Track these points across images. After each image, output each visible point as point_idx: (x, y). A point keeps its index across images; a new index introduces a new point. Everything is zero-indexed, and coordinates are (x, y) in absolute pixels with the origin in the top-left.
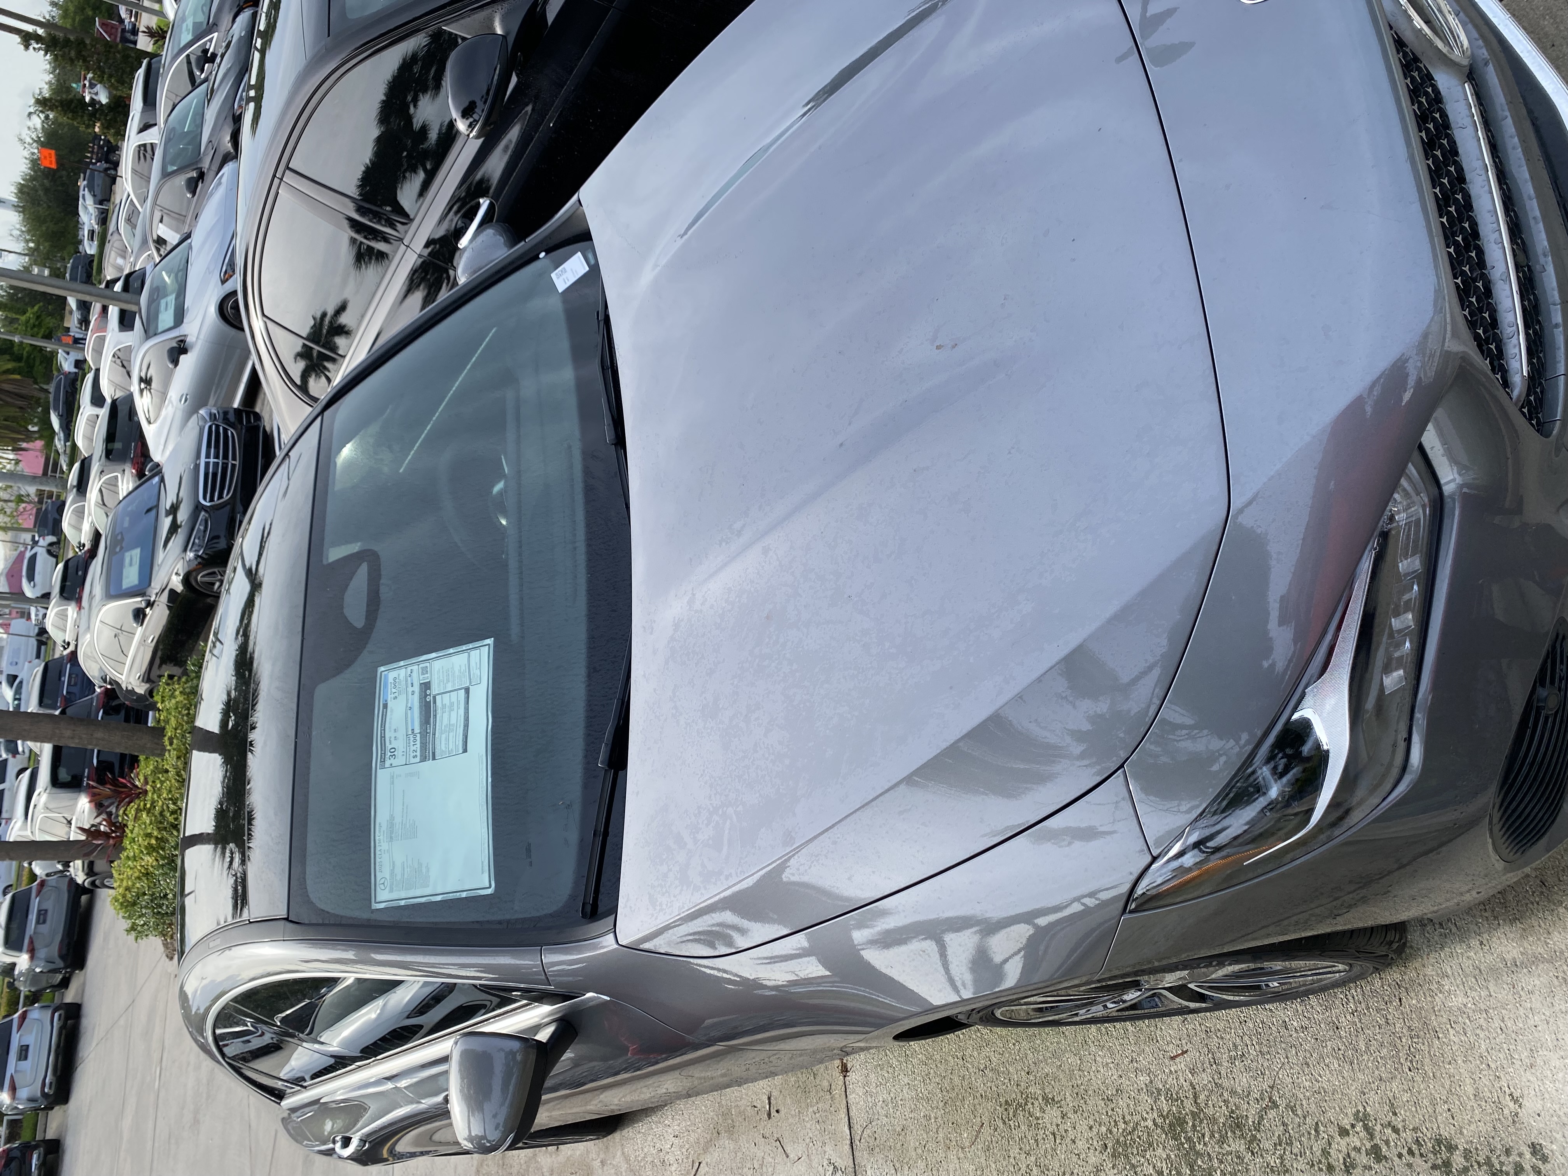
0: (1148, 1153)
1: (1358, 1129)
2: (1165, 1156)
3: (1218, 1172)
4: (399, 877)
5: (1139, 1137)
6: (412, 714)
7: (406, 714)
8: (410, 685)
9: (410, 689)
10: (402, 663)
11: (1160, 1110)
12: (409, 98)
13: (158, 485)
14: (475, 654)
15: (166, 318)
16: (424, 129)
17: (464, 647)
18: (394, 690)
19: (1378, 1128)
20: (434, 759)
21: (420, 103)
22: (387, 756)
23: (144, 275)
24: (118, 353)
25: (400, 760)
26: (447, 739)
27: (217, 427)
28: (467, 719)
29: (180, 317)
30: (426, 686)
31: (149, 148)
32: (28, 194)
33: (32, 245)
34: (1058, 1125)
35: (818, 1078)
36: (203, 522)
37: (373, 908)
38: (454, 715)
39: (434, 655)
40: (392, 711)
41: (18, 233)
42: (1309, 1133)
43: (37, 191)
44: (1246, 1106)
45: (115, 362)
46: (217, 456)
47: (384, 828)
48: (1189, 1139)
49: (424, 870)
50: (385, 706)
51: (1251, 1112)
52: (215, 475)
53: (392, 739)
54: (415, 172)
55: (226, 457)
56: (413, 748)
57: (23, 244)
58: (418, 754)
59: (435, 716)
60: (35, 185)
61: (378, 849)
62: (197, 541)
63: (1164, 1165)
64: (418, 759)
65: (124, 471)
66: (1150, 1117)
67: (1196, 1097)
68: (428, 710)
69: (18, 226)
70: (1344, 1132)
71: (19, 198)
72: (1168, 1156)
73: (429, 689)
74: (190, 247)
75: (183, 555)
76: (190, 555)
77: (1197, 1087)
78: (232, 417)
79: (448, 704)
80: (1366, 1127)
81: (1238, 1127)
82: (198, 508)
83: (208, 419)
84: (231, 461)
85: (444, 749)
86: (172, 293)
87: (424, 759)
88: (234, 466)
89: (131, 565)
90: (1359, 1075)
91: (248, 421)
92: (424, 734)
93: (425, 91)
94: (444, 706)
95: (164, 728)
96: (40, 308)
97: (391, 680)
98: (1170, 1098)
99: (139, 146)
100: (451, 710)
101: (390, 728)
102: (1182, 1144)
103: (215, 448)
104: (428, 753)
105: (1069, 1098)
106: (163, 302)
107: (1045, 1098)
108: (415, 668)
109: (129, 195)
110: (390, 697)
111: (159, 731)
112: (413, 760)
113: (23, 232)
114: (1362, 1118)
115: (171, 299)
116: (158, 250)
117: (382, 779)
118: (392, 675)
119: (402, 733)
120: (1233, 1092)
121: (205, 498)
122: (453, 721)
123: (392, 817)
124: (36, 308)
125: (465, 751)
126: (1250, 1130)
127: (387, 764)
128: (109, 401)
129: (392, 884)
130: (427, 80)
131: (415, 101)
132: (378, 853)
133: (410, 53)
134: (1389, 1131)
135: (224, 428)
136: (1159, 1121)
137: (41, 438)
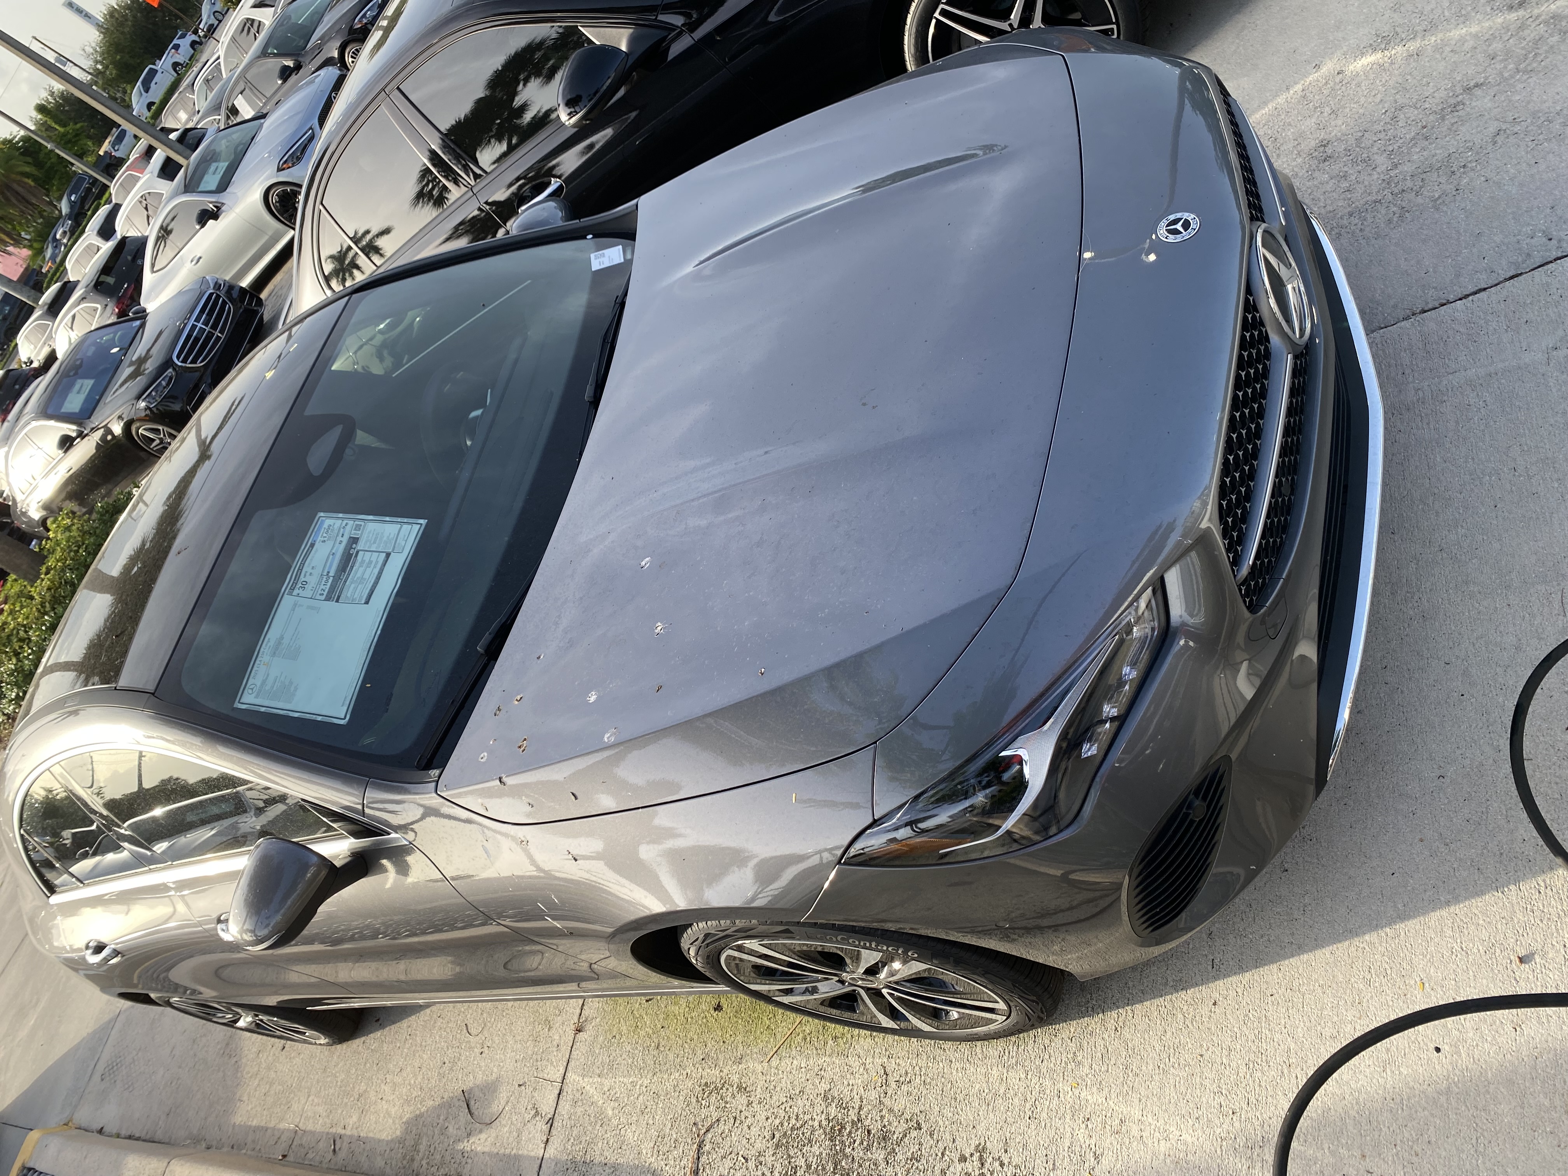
0: (805, 1148)
1: (974, 1158)
2: (818, 1153)
3: (855, 1173)
4: (267, 688)
5: (803, 1134)
6: (333, 559)
7: (328, 557)
8: (340, 535)
9: (339, 538)
10: (341, 515)
11: (828, 1114)
12: (522, 77)
13: (136, 329)
14: (406, 527)
15: (211, 181)
16: (524, 108)
17: (399, 520)
18: (325, 535)
19: (990, 1160)
20: (337, 601)
21: (529, 85)
22: (298, 586)
23: (203, 136)
24: (147, 195)
25: (308, 593)
26: (356, 589)
27: (218, 297)
28: (378, 578)
29: (223, 186)
30: (354, 540)
31: (256, 25)
32: (117, 19)
33: (99, 67)
34: (741, 1112)
35: (553, 1031)
36: (167, 379)
37: (235, 706)
38: (369, 571)
39: (371, 517)
40: (317, 550)
41: (91, 50)
42: (937, 1155)
43: (127, 20)
44: (895, 1124)
45: (141, 202)
46: (206, 323)
47: (272, 643)
48: (842, 1142)
49: (292, 689)
50: (312, 545)
51: (898, 1128)
52: (197, 339)
53: (308, 574)
54: (500, 142)
55: (215, 327)
56: (322, 587)
57: (91, 63)
58: (325, 593)
59: (352, 567)
60: (127, 14)
61: (259, 659)
62: (154, 393)
63: (815, 1160)
64: (323, 597)
65: (106, 305)
66: (818, 1118)
67: (860, 1108)
68: (347, 560)
69: (94, 45)
70: (963, 1159)
71: (106, 20)
72: (821, 1153)
73: (356, 543)
74: (262, 125)
75: (135, 402)
76: (142, 404)
77: (864, 1101)
78: (235, 294)
79: (367, 561)
80: (981, 1158)
81: (884, 1139)
82: (168, 363)
83: (212, 286)
84: (217, 333)
85: (349, 595)
86: (224, 161)
87: (328, 598)
88: (218, 338)
89: (78, 392)
90: (991, 1115)
91: (250, 303)
92: (337, 578)
93: (538, 75)
94: (363, 561)
95: (46, 557)
96: (82, 127)
97: (326, 525)
98: (840, 1106)
99: (248, 19)
100: (368, 566)
101: (309, 564)
102: (835, 1145)
103: (207, 315)
104: (334, 594)
105: (759, 1090)
106: (214, 166)
107: (740, 1088)
108: (351, 523)
109: (218, 58)
110: (320, 539)
111: (41, 558)
112: (318, 597)
113: (97, 51)
114: (981, 1150)
115: (223, 165)
116: (228, 117)
117: (286, 602)
118: (328, 522)
119: (317, 573)
120: (891, 1110)
121: (178, 357)
122: (366, 576)
123: (282, 638)
124: (78, 126)
125: (367, 602)
126: (892, 1144)
127: (295, 592)
128: (119, 236)
129: (260, 691)
130: (543, 68)
131: (526, 81)
132: (257, 662)
133: (538, 40)
134: (997, 1164)
135: (223, 300)
136: (824, 1123)
137: (30, 247)
